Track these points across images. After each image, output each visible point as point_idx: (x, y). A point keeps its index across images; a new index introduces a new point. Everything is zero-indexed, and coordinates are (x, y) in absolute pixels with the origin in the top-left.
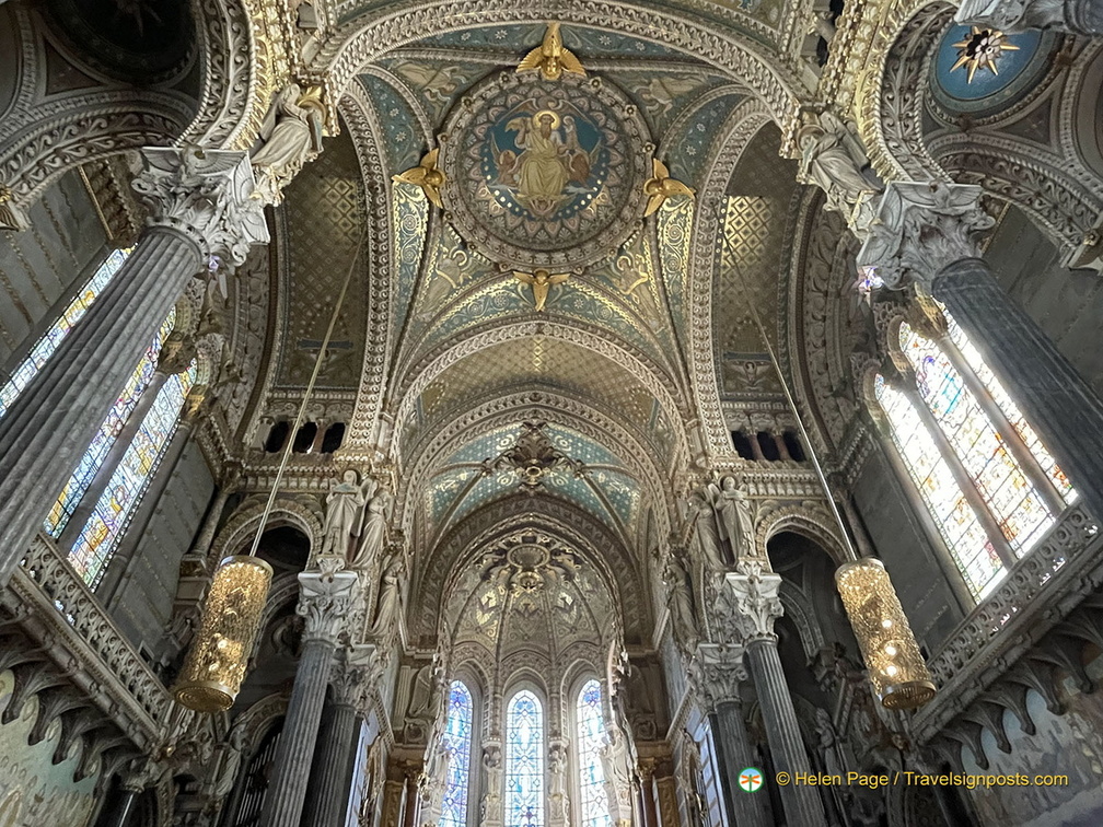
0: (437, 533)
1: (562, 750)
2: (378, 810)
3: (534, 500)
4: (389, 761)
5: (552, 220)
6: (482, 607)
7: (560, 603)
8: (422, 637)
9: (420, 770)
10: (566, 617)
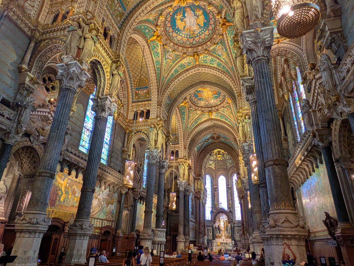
0: (198, 153)
1: (230, 188)
2: (194, 205)
3: (217, 143)
4: (195, 197)
7: (228, 158)
8: (198, 175)
9: (200, 198)
10: (229, 161)
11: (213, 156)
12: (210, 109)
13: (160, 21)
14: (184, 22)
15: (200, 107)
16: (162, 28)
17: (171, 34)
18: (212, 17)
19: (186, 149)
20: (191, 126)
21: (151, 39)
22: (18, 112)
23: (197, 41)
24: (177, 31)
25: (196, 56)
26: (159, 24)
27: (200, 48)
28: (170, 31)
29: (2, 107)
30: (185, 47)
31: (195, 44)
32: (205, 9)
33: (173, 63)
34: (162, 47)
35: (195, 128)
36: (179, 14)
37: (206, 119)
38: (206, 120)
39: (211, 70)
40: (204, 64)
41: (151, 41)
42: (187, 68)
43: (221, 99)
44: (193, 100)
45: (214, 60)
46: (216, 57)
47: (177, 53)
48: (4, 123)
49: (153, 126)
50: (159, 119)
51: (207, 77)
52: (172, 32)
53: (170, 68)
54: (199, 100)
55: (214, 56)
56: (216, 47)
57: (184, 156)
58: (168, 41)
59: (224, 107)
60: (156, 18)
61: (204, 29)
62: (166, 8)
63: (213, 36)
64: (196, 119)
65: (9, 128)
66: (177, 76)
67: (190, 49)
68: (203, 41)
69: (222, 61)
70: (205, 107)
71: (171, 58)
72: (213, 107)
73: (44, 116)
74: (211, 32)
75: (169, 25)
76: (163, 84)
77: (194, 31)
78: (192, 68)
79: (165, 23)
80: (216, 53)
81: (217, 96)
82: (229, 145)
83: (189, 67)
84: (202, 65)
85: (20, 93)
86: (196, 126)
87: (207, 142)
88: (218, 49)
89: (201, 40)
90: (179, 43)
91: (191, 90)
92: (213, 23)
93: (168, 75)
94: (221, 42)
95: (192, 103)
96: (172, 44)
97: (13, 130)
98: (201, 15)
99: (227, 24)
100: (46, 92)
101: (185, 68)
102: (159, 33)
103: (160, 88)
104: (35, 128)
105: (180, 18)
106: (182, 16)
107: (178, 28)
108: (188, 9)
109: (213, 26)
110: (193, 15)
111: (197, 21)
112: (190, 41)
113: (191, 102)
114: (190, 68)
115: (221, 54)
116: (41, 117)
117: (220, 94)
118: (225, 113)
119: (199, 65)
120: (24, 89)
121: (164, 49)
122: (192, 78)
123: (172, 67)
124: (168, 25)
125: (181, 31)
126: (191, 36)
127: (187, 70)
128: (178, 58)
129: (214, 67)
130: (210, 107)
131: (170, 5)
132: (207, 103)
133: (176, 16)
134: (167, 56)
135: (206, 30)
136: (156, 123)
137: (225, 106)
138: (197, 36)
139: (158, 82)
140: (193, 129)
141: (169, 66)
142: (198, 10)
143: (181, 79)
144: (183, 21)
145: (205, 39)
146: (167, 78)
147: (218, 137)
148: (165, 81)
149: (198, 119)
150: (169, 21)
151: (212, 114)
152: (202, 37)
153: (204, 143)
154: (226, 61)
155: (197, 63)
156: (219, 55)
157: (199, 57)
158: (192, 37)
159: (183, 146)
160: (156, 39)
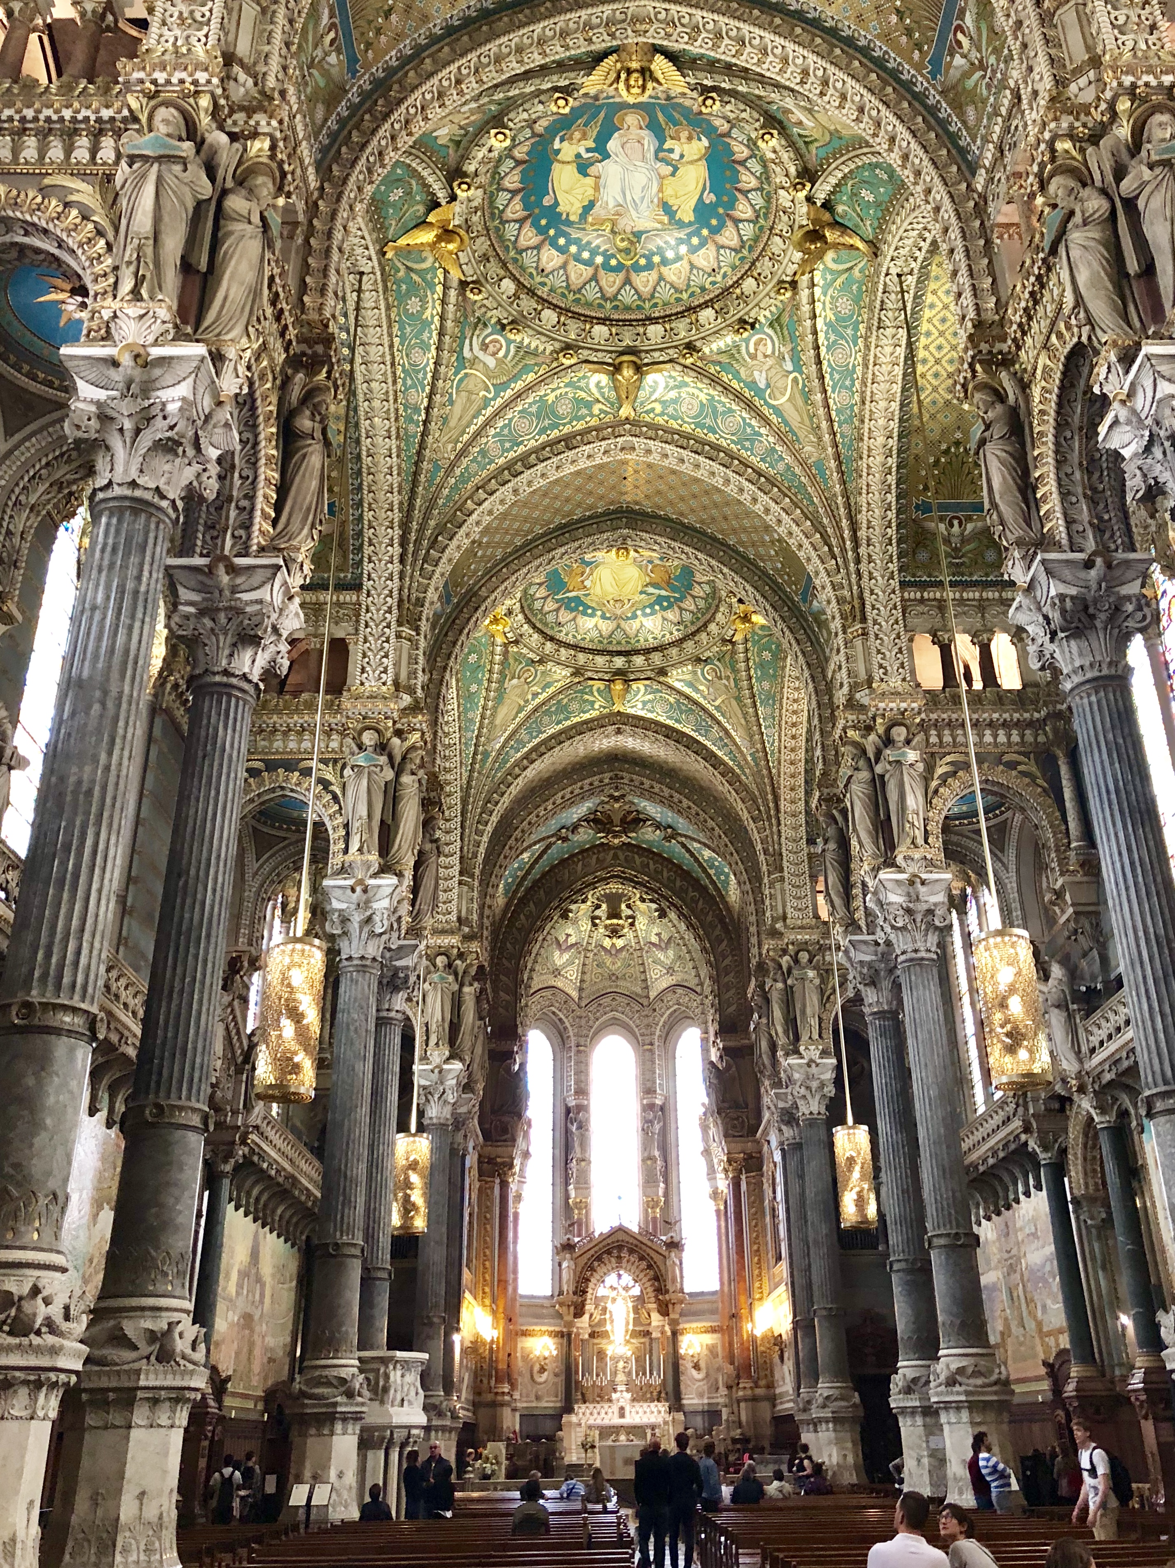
0: (508, 905)
1: (657, 1109)
3: (620, 853)
5: (628, 618)
6: (559, 945)
7: (654, 939)
9: (511, 1164)
10: (661, 955)
11: (575, 922)
12: (619, 662)
13: (480, 154)
14: (589, 181)
15: (568, 646)
16: (480, 192)
17: (511, 230)
18: (754, 183)
19: (472, 876)
20: (503, 747)
21: (402, 242)
23: (645, 290)
24: (543, 222)
25: (628, 372)
26: (470, 168)
27: (655, 331)
28: (509, 214)
30: (576, 316)
31: (628, 308)
32: (728, 134)
33: (501, 387)
34: (453, 293)
35: (529, 758)
36: (577, 135)
37: (594, 714)
38: (592, 720)
39: (701, 459)
40: (660, 420)
41: (398, 251)
42: (566, 430)
43: (687, 616)
44: (537, 605)
45: (720, 409)
46: (738, 397)
47: (525, 338)
49: (368, 738)
50: (407, 700)
51: (659, 492)
52: (521, 221)
53: (475, 417)
54: (568, 608)
55: (726, 389)
56: (747, 341)
57: (459, 919)
58: (493, 268)
59: (698, 660)
60: (467, 133)
61: (690, 236)
62: (539, 93)
63: (737, 285)
64: (535, 710)
66: (512, 470)
67: (600, 331)
68: (678, 300)
69: (767, 422)
70: (592, 651)
71: (491, 362)
72: (637, 652)
74: (728, 257)
75: (513, 181)
76: (431, 504)
77: (638, 235)
78: (598, 432)
79: (496, 167)
80: (737, 375)
81: (667, 598)
82: (679, 867)
83: (580, 426)
84: (655, 427)
86: (534, 749)
87: (565, 839)
88: (753, 357)
89: (665, 293)
90: (544, 284)
91: (563, 550)
92: (749, 214)
93: (463, 453)
94: (778, 319)
95: (528, 621)
96: (508, 286)
98: (691, 162)
99: (830, 235)
101: (555, 426)
102: (454, 214)
103: (415, 526)
105: (578, 156)
106: (591, 144)
107: (557, 204)
108: (632, 119)
109: (748, 231)
110: (651, 155)
111: (661, 190)
112: (603, 283)
113: (526, 617)
114: (583, 433)
115: (768, 385)
117: (690, 587)
118: (697, 691)
119: (635, 423)
121: (463, 305)
122: (578, 489)
123: (489, 411)
124: (506, 183)
125: (569, 223)
126: (613, 262)
127: (569, 442)
128: (526, 369)
129: (717, 448)
130: (619, 653)
131: (567, 82)
132: (606, 627)
133: (562, 140)
134: (472, 349)
135: (702, 244)
136: (395, 722)
137: (708, 654)
138: (649, 266)
139: (407, 487)
140: (517, 764)
141: (475, 407)
142: (684, 135)
143: (529, 484)
144: (586, 175)
145: (688, 286)
146: (458, 472)
147: (635, 821)
148: (440, 487)
149: (545, 713)
150: (519, 163)
151: (627, 690)
152: (673, 278)
153: (548, 847)
154: (786, 423)
155: (625, 411)
156: (752, 385)
157: (640, 380)
158: (620, 267)
159: (455, 860)
160: (433, 246)
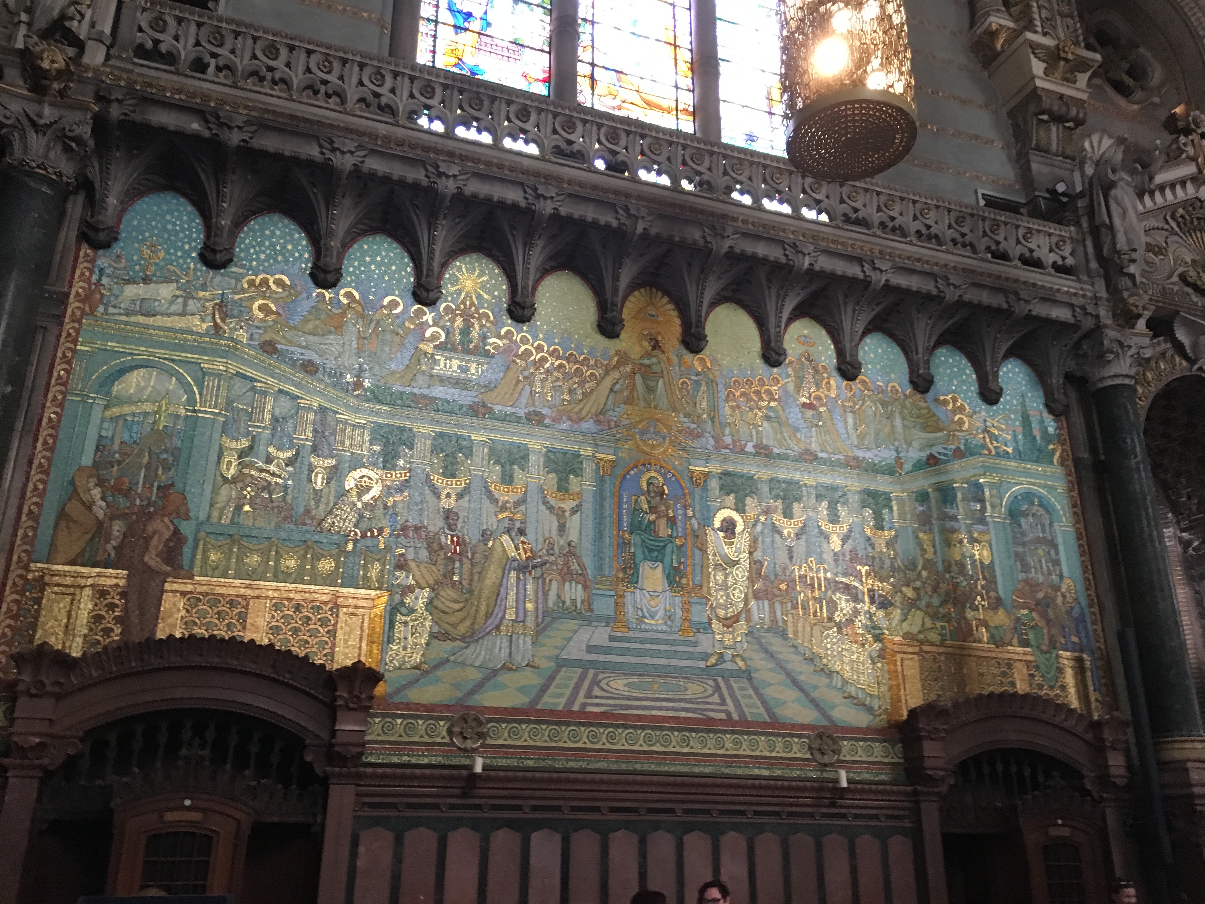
22: (1078, 224)
29: (1017, 227)
48: (1058, 291)
65: (1083, 308)
73: (1184, 204)
85: (1038, 149)
97: (1103, 312)
100: (1121, 101)
104: (1175, 279)
116: (1173, 217)
120: (1045, 117)
